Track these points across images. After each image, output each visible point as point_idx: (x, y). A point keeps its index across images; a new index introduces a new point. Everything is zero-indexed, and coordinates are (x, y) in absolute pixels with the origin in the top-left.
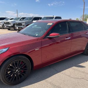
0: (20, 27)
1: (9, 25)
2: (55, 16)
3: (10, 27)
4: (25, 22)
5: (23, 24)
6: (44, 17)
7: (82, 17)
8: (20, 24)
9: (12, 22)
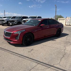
0: (13, 24)
1: (4, 22)
2: (37, 16)
3: (4, 23)
4: (17, 20)
5: (15, 21)
6: (30, 17)
7: (55, 17)
8: (13, 21)
9: (6, 20)
